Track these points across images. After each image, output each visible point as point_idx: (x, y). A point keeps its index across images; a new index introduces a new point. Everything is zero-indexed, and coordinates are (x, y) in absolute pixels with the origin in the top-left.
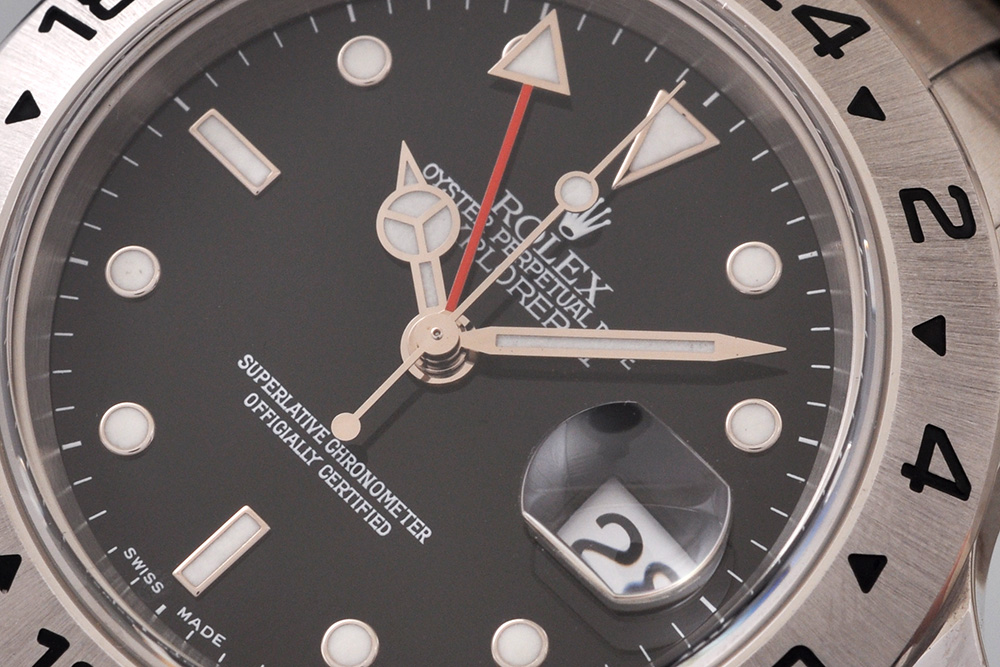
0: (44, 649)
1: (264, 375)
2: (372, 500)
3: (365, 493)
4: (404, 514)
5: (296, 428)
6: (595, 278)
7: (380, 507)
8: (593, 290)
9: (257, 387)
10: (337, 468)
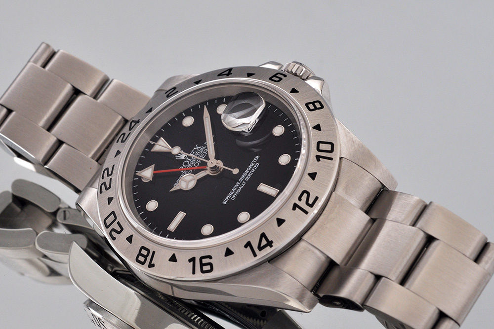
0: (297, 208)
1: (227, 198)
2: (251, 169)
3: (250, 171)
4: (254, 162)
5: (238, 188)
6: (195, 148)
7: (252, 167)
8: (197, 148)
9: (230, 199)
10: (245, 177)
